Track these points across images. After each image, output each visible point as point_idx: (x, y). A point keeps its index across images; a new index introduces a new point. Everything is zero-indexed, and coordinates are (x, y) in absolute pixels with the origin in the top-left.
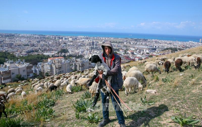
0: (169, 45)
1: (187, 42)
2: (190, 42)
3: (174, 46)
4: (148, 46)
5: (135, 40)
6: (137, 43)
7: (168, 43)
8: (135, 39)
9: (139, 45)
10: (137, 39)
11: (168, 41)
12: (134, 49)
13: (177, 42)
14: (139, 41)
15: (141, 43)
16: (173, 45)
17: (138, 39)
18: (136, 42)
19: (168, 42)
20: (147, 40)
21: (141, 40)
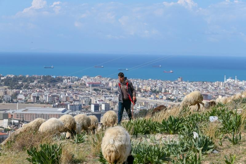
0: (148, 99)
1: (216, 83)
2: (229, 80)
3: (168, 99)
4: (66, 106)
5: (5, 84)
6: (17, 94)
7: (146, 91)
8: (9, 79)
9: (26, 102)
10: (16, 79)
11: (146, 82)
12: (6, 121)
13: (181, 84)
14: (27, 87)
15: (36, 94)
16: (165, 98)
17: (20, 79)
18: (11, 92)
19: (144, 88)
20: (61, 80)
21: (32, 79)
